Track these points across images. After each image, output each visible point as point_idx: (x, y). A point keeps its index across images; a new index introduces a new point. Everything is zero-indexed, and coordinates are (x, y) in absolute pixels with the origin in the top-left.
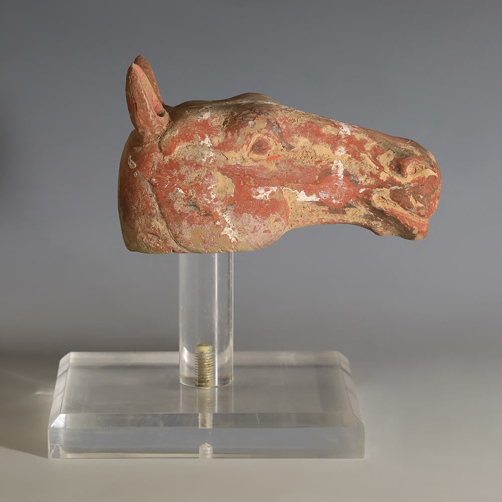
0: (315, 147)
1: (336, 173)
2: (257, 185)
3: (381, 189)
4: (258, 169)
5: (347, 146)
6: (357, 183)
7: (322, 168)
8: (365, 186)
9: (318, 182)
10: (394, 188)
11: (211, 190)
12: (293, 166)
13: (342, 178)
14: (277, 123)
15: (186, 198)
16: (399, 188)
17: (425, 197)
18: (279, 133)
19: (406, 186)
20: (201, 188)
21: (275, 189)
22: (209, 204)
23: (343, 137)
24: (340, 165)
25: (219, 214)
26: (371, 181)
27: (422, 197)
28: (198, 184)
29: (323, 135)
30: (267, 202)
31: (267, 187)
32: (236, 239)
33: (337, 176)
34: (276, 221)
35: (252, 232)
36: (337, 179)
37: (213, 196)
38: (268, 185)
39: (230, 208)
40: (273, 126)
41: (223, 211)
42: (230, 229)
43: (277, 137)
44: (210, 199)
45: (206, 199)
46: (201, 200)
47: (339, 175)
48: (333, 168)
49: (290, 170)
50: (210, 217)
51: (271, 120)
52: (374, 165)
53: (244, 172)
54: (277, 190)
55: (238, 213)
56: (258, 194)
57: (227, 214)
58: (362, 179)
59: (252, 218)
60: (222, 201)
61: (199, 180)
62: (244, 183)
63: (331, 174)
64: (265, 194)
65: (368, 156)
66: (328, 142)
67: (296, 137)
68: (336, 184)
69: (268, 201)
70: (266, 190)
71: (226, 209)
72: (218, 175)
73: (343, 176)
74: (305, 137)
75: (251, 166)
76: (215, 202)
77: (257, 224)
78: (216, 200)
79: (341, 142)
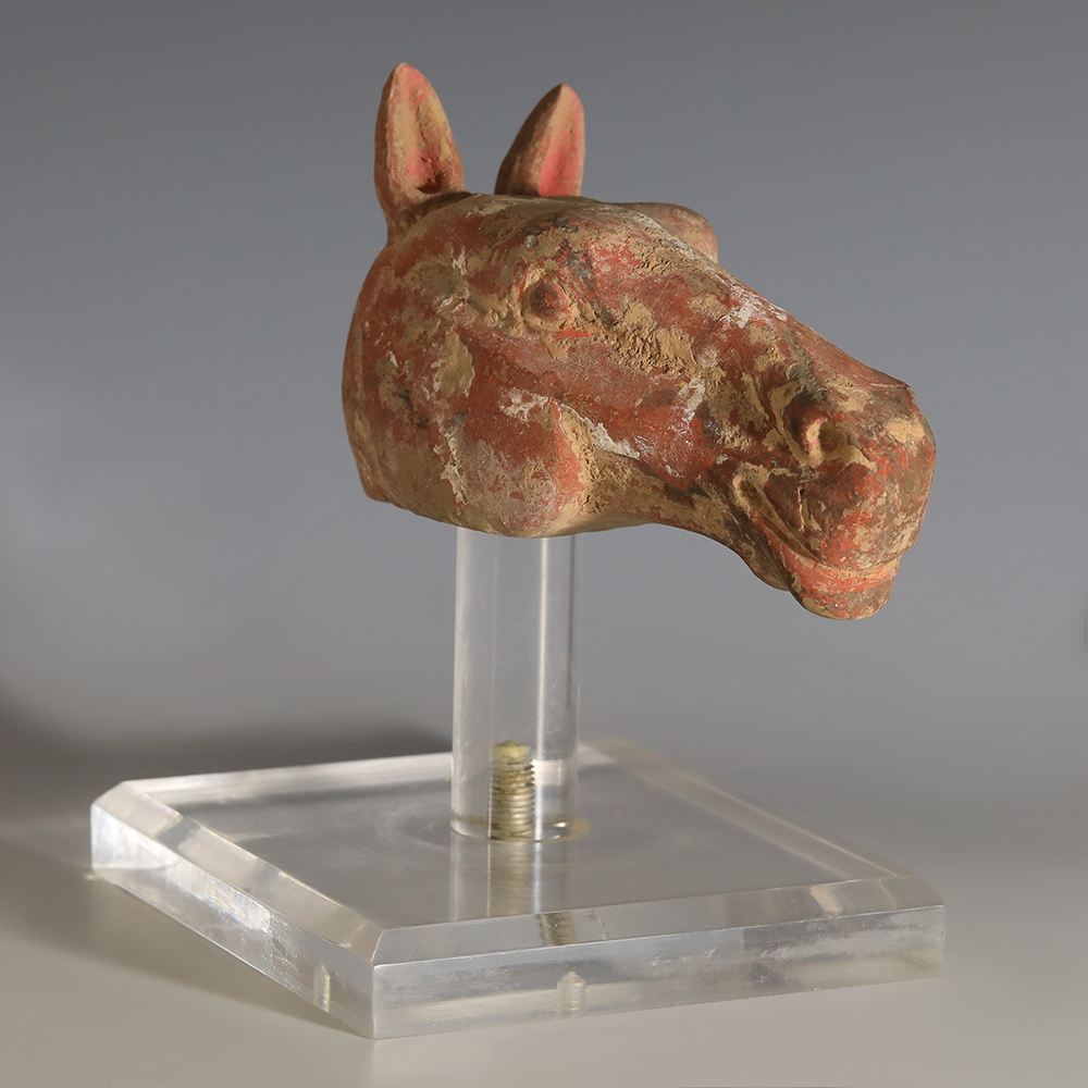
0: (661, 334)
1: (681, 405)
2: (511, 382)
3: (755, 467)
4: (530, 348)
5: (724, 350)
6: (714, 438)
7: (661, 384)
8: (729, 452)
9: (636, 413)
10: (780, 471)
11: (436, 370)
12: (603, 363)
13: (690, 418)
14: (586, 255)
15: (398, 376)
16: (789, 475)
17: (829, 509)
18: (585, 279)
19: (803, 475)
20: (422, 362)
21: (543, 400)
22: (427, 402)
23: (725, 328)
24: (701, 389)
25: (441, 430)
26: (744, 443)
27: (824, 508)
28: (420, 351)
29: (689, 313)
30: (522, 426)
31: (528, 392)
32: (464, 497)
33: (682, 411)
34: (535, 476)
35: (490, 490)
36: (679, 419)
37: (437, 386)
38: (530, 388)
39: (458, 420)
40: (574, 258)
41: (447, 425)
42: (455, 469)
43: (581, 286)
44: (431, 390)
45: (425, 389)
46: (417, 387)
47: (686, 411)
48: (684, 391)
49: (592, 371)
50: (426, 432)
51: (574, 244)
52: (761, 410)
53: (499, 348)
54: (546, 404)
55: (471, 437)
56: (509, 403)
57: (453, 433)
58: (728, 433)
59: (492, 457)
60: (449, 400)
61: (423, 344)
62: (491, 371)
63: (670, 403)
64: (521, 408)
65: (755, 385)
66: (692, 332)
67: (627, 300)
68: (673, 427)
69: (525, 425)
70: (526, 399)
71: (453, 422)
72: (454, 340)
73: (693, 414)
74: (648, 305)
75: (518, 339)
76: (438, 399)
77: (501, 472)
78: (440, 395)
79: (715, 338)
